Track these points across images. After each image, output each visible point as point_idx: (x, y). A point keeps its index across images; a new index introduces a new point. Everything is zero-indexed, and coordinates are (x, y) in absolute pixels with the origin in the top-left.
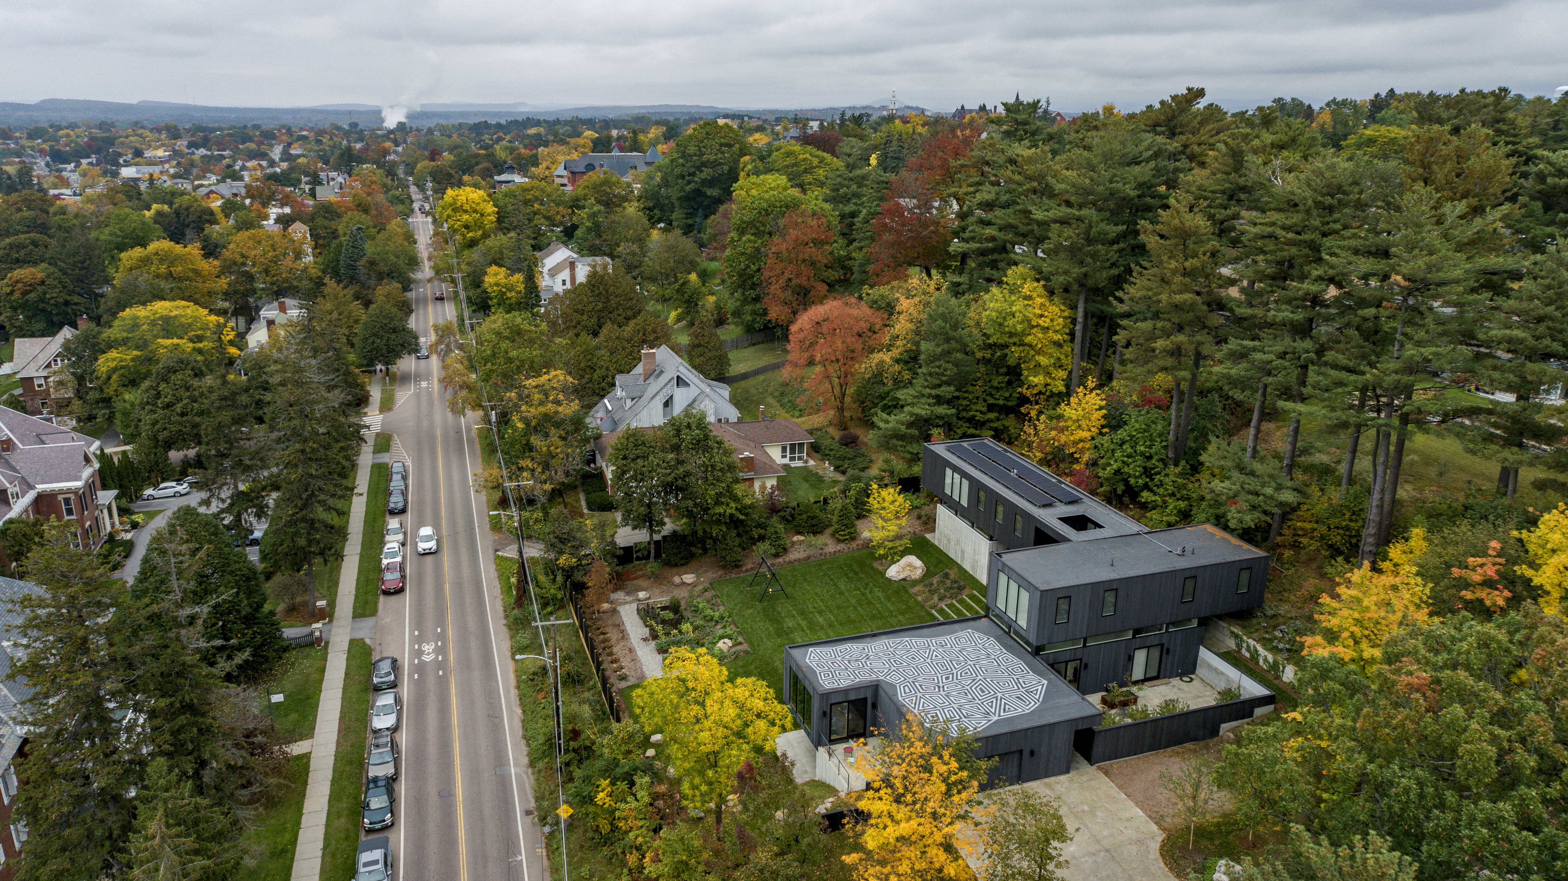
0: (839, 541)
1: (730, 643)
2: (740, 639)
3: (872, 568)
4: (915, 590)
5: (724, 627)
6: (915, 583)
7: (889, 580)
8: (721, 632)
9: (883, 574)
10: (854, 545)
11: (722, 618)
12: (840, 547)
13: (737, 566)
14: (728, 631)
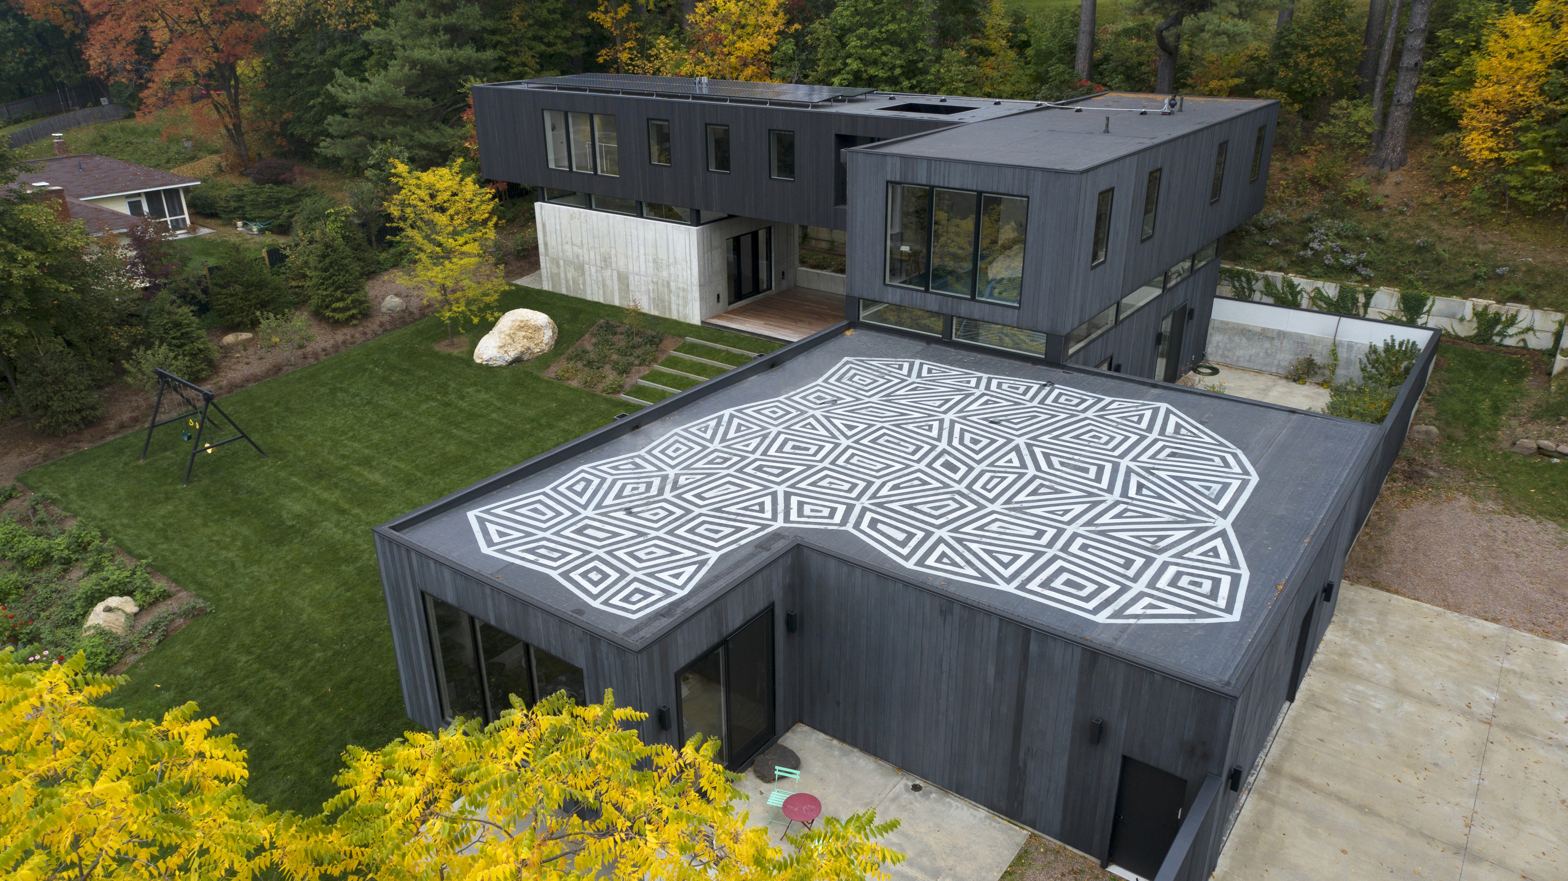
0: (336, 324)
1: (129, 605)
2: (160, 585)
3: (437, 355)
4: (551, 372)
5: (97, 567)
6: (544, 360)
7: (488, 369)
8: (87, 584)
9: (468, 360)
10: (373, 325)
11: (82, 547)
12: (342, 335)
13: (89, 423)
14: (113, 573)
